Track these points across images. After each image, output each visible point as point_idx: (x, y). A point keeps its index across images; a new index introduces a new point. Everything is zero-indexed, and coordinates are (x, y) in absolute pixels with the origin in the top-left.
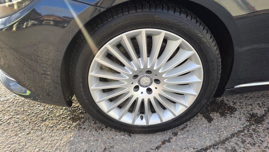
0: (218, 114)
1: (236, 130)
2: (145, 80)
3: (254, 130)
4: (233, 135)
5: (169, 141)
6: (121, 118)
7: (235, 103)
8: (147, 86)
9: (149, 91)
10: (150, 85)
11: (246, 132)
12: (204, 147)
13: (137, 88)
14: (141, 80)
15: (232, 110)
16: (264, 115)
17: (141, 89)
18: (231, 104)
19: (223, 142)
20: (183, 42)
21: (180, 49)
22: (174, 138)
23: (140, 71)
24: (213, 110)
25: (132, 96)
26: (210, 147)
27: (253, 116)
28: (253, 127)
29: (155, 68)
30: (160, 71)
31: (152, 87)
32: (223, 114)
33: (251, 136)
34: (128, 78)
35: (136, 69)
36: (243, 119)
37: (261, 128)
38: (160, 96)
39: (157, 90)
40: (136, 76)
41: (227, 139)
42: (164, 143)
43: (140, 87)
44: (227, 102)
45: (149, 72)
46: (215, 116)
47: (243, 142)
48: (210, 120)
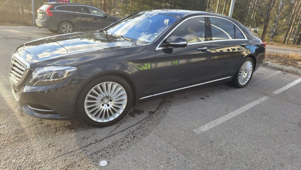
0: (137, 114)
1: (145, 118)
2: (106, 101)
3: (151, 116)
4: (143, 119)
5: (119, 126)
6: (97, 120)
7: (143, 109)
8: (107, 104)
9: (108, 105)
10: (108, 103)
11: (148, 117)
12: (133, 125)
13: (103, 105)
14: (105, 101)
15: (143, 112)
16: (155, 111)
17: (105, 105)
18: (142, 110)
19: (140, 122)
20: (118, 85)
21: (117, 88)
22: (121, 125)
23: (104, 97)
24: (135, 113)
25: (102, 108)
26: (135, 124)
27: (151, 112)
28: (151, 115)
29: (110, 95)
30: (112, 96)
31: (109, 103)
32: (139, 114)
33: (150, 118)
34: (100, 101)
35: (103, 97)
36: (147, 114)
37: (154, 115)
38: (113, 106)
39: (111, 104)
40: (102, 100)
41: (142, 121)
42: (117, 127)
43: (104, 104)
44: (140, 109)
45: (107, 97)
46: (136, 115)
47: (147, 120)
48: (134, 117)
